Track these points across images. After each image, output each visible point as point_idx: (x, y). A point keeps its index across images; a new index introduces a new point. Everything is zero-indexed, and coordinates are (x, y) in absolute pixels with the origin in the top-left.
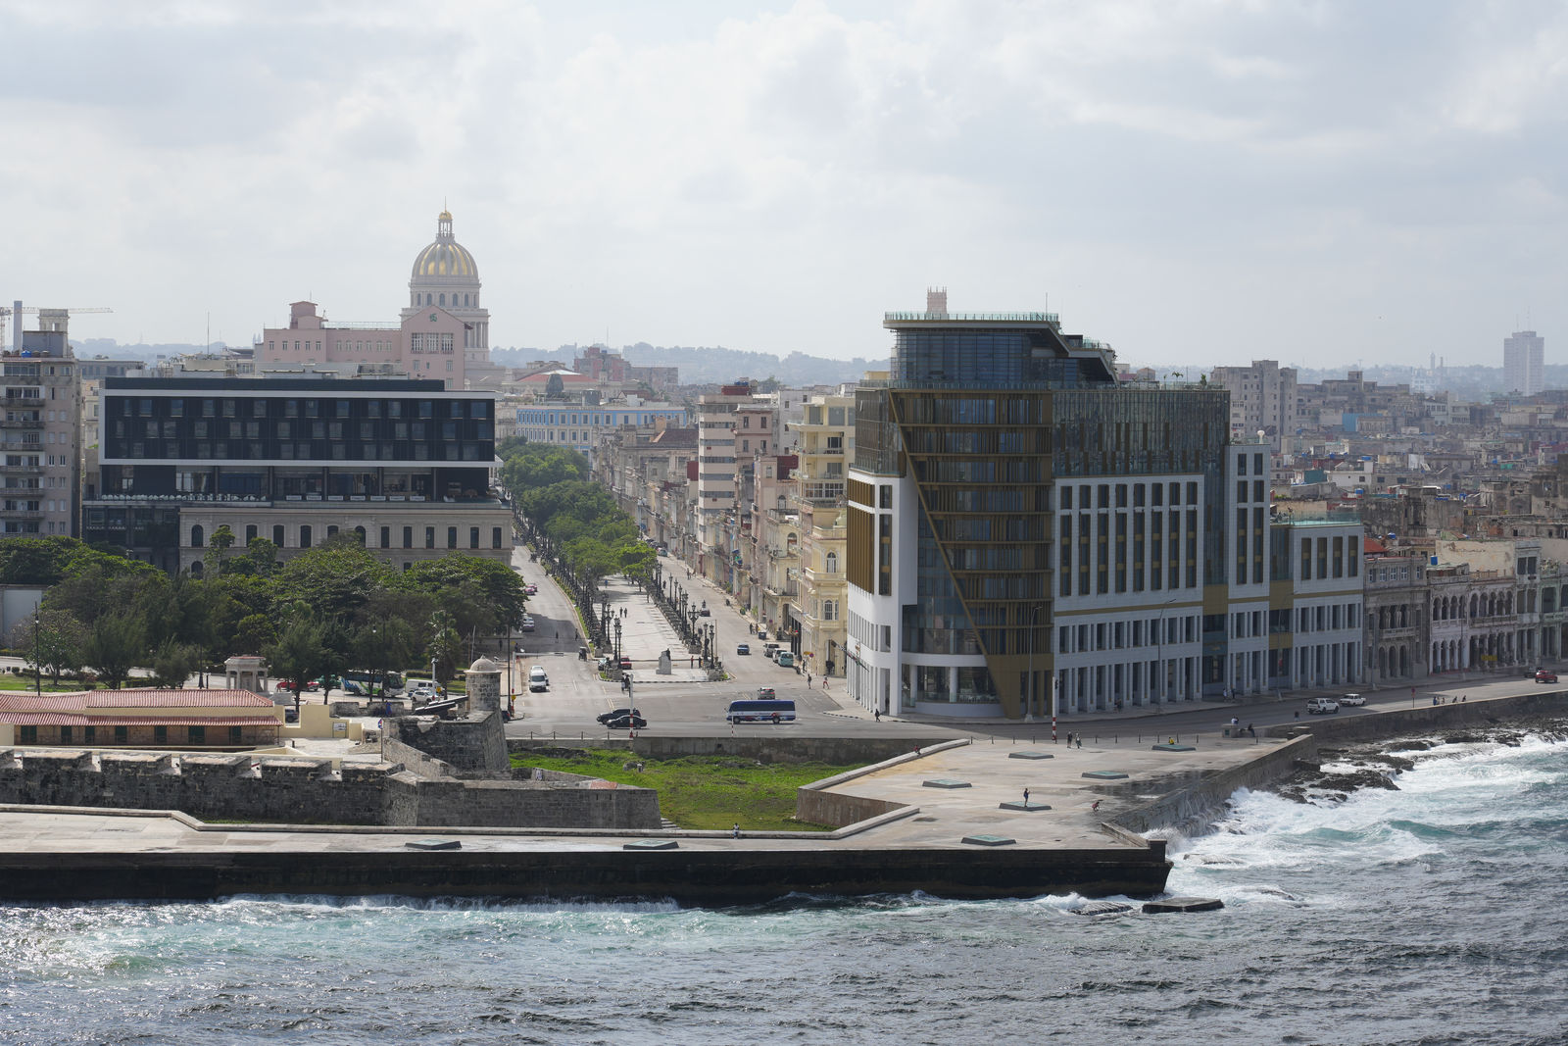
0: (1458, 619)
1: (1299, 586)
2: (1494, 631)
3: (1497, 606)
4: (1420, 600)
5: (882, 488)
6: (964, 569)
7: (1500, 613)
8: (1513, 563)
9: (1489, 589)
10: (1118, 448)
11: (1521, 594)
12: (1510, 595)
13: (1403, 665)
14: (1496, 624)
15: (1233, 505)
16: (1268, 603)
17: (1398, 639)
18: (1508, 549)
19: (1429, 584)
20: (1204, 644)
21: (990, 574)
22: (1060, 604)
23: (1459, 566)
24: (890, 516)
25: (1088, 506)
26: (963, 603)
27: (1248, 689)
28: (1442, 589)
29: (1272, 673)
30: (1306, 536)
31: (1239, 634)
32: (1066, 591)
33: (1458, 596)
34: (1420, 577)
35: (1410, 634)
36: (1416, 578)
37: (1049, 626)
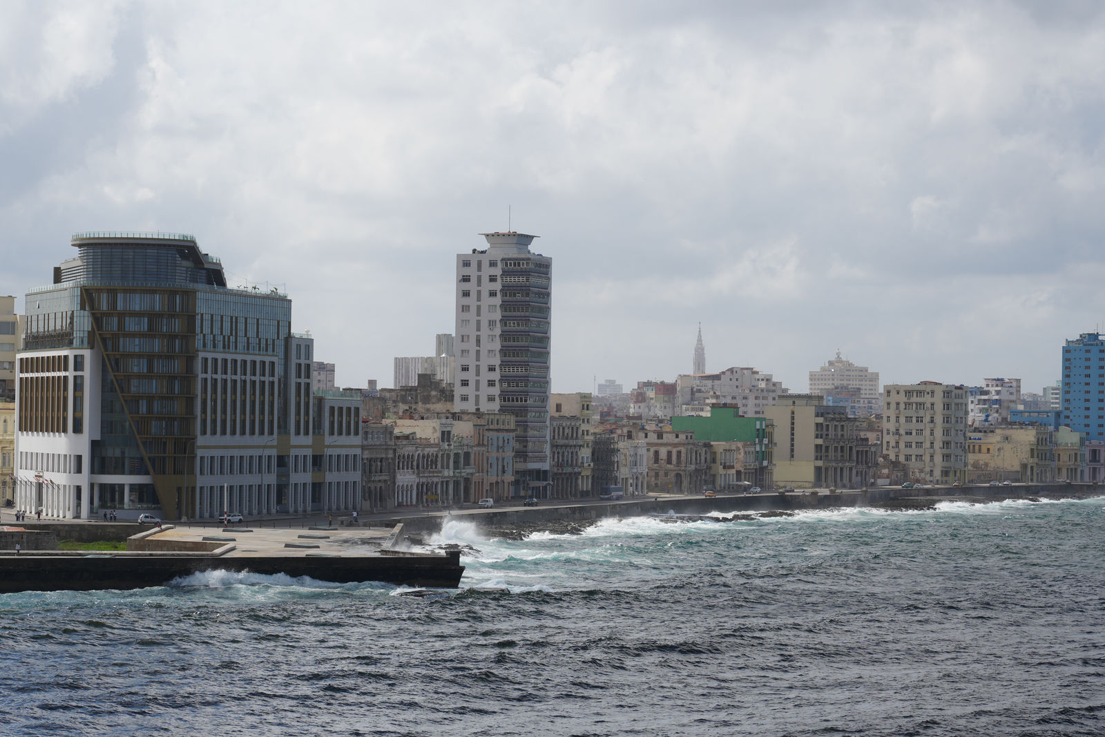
0: (410, 470)
1: (328, 440)
2: (429, 480)
3: (430, 462)
4: (391, 455)
5: (76, 357)
6: (138, 413)
7: (431, 468)
8: (438, 434)
9: (427, 450)
10: (231, 334)
11: (443, 455)
12: (437, 456)
13: (381, 500)
14: (431, 475)
15: (293, 380)
16: (311, 449)
17: (380, 481)
18: (435, 425)
19: (396, 445)
20: (277, 475)
21: (156, 417)
22: (201, 440)
23: (411, 434)
24: (82, 377)
25: (216, 373)
26: (138, 437)
27: (300, 509)
28: (402, 449)
29: (313, 501)
30: (332, 405)
31: (296, 471)
32: (204, 432)
33: (411, 454)
34: (391, 440)
35: (386, 478)
36: (388, 440)
37: (193, 455)
